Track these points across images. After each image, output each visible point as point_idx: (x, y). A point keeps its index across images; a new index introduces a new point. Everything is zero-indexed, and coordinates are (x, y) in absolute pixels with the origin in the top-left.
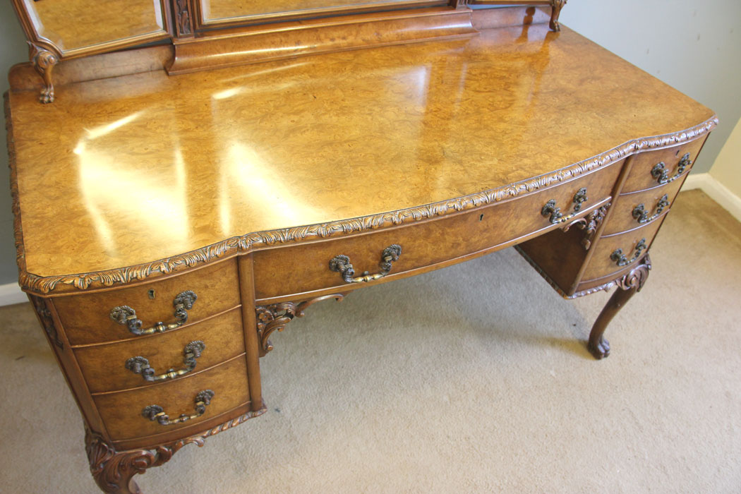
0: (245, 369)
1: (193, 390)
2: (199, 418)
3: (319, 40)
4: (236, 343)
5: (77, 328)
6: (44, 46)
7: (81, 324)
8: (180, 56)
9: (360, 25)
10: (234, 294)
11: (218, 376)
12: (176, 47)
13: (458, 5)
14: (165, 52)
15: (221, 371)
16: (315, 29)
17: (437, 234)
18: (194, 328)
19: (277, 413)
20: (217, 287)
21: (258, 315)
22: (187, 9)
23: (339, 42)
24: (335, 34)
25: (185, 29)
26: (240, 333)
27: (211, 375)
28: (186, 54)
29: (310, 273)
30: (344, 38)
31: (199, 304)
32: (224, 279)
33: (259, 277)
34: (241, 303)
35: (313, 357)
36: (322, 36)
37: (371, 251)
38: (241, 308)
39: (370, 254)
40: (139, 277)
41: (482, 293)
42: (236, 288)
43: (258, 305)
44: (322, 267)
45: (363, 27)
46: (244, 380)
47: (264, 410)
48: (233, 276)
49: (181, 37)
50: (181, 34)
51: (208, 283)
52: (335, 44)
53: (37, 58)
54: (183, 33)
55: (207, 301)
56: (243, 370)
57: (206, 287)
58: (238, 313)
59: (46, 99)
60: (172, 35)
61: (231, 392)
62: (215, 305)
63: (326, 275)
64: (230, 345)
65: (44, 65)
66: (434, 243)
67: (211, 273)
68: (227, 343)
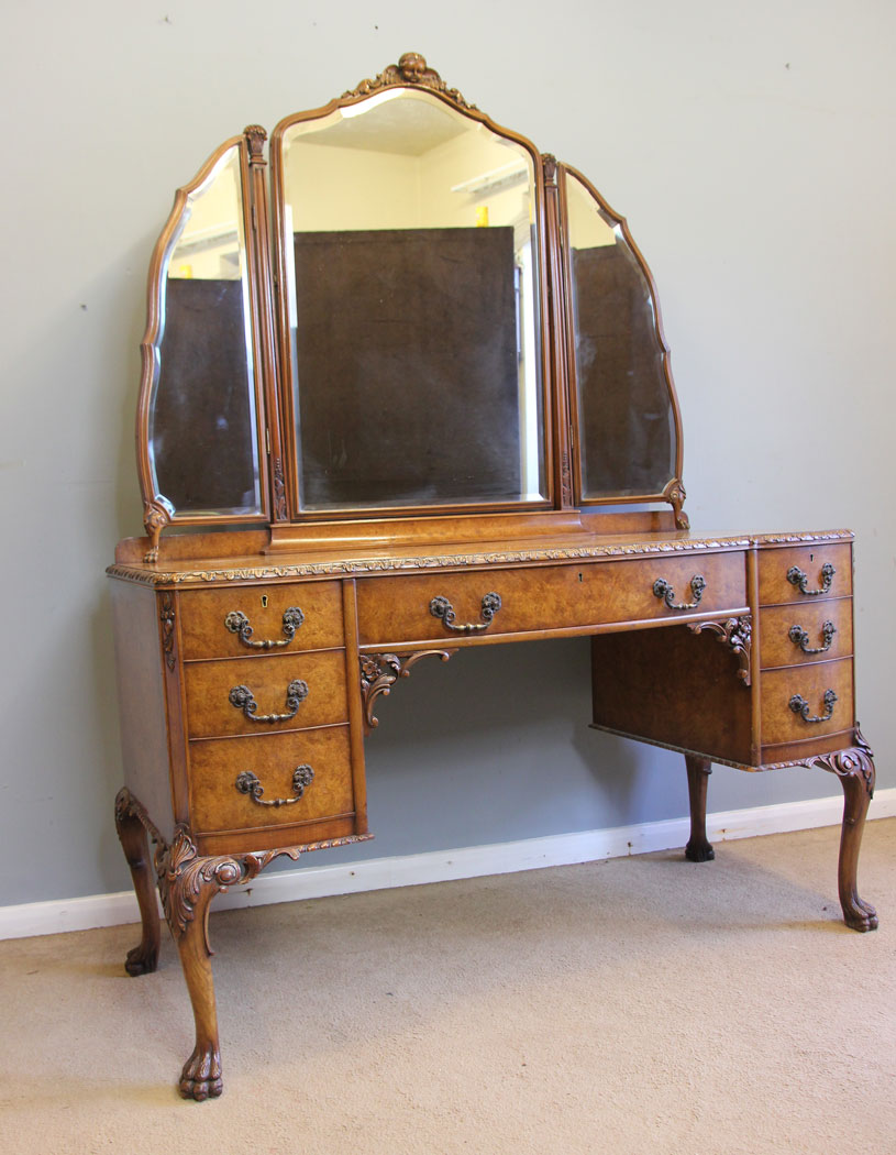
0: (348, 750)
1: (292, 759)
2: (296, 809)
4: (339, 703)
5: (193, 635)
6: (159, 509)
7: (198, 631)
8: (276, 539)
10: (338, 629)
11: (319, 746)
12: (273, 532)
13: (563, 506)
14: (261, 535)
15: (322, 739)
17: (536, 588)
18: (299, 659)
20: (323, 613)
21: (361, 665)
22: (285, 494)
24: (432, 529)
25: (282, 515)
26: (343, 688)
27: (312, 741)
28: (282, 536)
29: (412, 616)
30: (442, 533)
31: (304, 627)
32: (329, 606)
33: (363, 614)
34: (344, 645)
37: (470, 597)
38: (345, 650)
39: (470, 600)
42: (339, 623)
43: (363, 652)
44: (423, 609)
46: (347, 768)
48: (338, 605)
49: (278, 522)
50: (278, 519)
51: (315, 604)
52: (433, 537)
53: (150, 517)
55: (313, 627)
56: (345, 754)
57: (313, 608)
58: (340, 656)
59: (151, 558)
60: (269, 519)
61: (332, 782)
62: (320, 637)
63: (428, 621)
64: (333, 701)
65: (154, 522)
66: (536, 599)
67: (319, 591)
68: (331, 697)
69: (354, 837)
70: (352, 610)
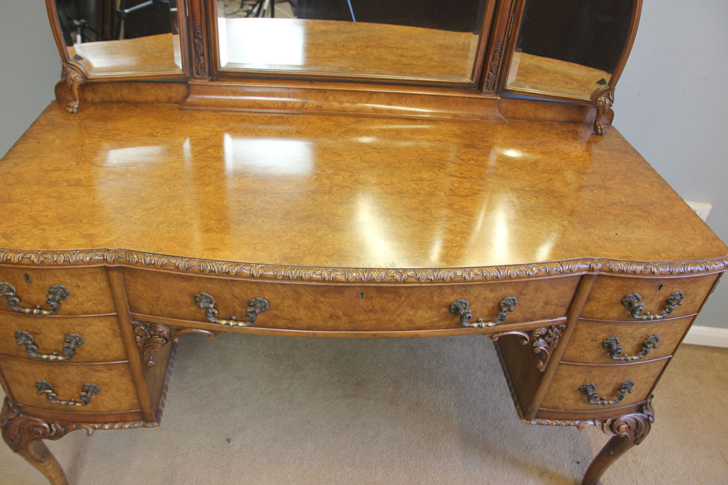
0: (130, 376)
1: (79, 380)
2: (84, 407)
3: (327, 99)
4: (116, 349)
6: (74, 68)
8: (194, 94)
9: (372, 93)
10: (107, 301)
11: (101, 374)
12: (191, 86)
13: (485, 90)
14: (182, 89)
15: (105, 370)
16: (325, 91)
17: (308, 299)
18: (71, 320)
19: (227, 442)
20: (88, 289)
21: (134, 328)
22: (203, 55)
23: (346, 105)
25: (200, 71)
26: (119, 340)
27: (96, 371)
28: (199, 93)
29: (177, 302)
30: (353, 103)
31: (70, 300)
32: (95, 284)
33: (130, 292)
34: (116, 312)
35: (287, 403)
36: (331, 98)
37: (236, 298)
38: (117, 316)
39: (235, 300)
40: (12, 260)
41: (489, 396)
42: (109, 296)
43: (133, 318)
44: (188, 299)
45: (375, 97)
46: (131, 387)
47: (156, 424)
48: (104, 284)
49: (195, 78)
50: (197, 76)
51: (81, 284)
52: (343, 108)
53: (66, 76)
54: (198, 75)
55: (80, 300)
56: (128, 377)
57: (78, 286)
58: (114, 320)
59: (70, 110)
60: (188, 75)
61: (117, 394)
62: (90, 306)
63: (192, 309)
64: (111, 348)
65: (71, 82)
66: (307, 308)
67: (82, 275)
68: (107, 345)
69: (142, 423)
70: (118, 290)
